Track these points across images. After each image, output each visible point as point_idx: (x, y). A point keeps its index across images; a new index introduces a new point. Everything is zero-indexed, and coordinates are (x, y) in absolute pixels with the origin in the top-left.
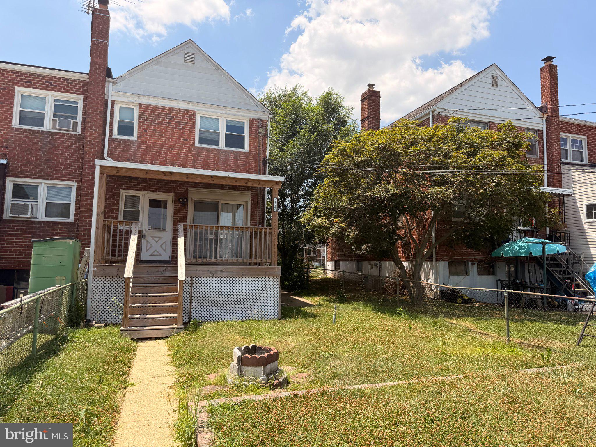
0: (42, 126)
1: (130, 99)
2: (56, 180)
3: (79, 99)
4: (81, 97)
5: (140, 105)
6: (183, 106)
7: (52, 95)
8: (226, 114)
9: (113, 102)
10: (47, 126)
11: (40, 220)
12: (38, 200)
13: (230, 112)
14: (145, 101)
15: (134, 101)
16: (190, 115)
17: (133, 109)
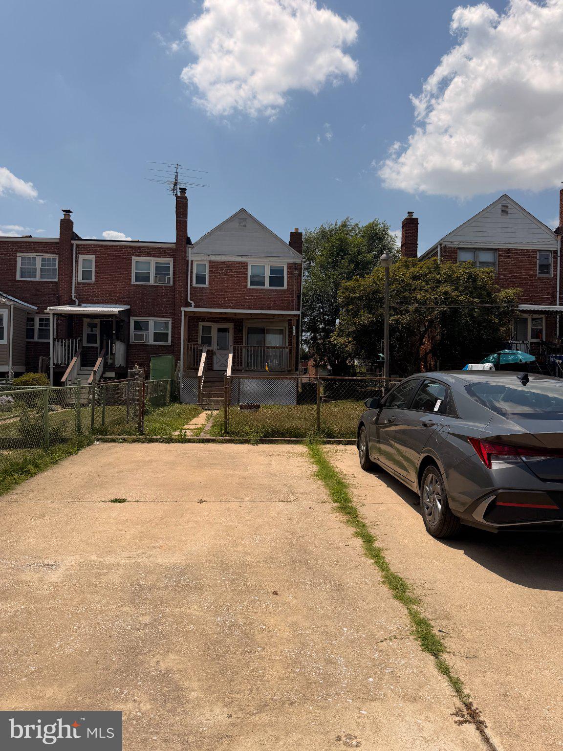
0: (149, 281)
1: (203, 258)
2: (159, 317)
3: (170, 261)
4: (172, 260)
5: (210, 262)
6: (239, 259)
7: (154, 260)
8: (270, 261)
9: (192, 261)
10: (152, 282)
11: (151, 344)
12: (149, 331)
13: (272, 260)
14: (213, 258)
15: (205, 259)
16: (244, 265)
17: (205, 264)
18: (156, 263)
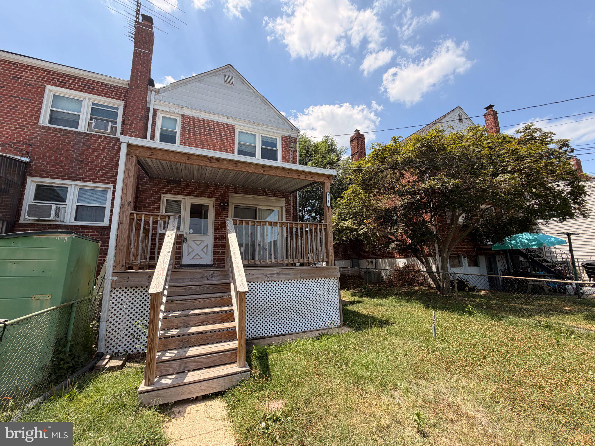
0: (77, 128)
1: (173, 109)
3: (120, 105)
5: (183, 116)
6: (223, 120)
7: (89, 99)
8: (262, 130)
9: (155, 111)
10: (82, 127)
11: (68, 223)
12: (67, 203)
14: (188, 112)
15: (176, 111)
16: (231, 129)
17: (176, 120)
18: (93, 104)
